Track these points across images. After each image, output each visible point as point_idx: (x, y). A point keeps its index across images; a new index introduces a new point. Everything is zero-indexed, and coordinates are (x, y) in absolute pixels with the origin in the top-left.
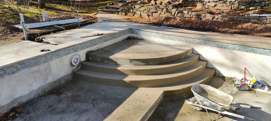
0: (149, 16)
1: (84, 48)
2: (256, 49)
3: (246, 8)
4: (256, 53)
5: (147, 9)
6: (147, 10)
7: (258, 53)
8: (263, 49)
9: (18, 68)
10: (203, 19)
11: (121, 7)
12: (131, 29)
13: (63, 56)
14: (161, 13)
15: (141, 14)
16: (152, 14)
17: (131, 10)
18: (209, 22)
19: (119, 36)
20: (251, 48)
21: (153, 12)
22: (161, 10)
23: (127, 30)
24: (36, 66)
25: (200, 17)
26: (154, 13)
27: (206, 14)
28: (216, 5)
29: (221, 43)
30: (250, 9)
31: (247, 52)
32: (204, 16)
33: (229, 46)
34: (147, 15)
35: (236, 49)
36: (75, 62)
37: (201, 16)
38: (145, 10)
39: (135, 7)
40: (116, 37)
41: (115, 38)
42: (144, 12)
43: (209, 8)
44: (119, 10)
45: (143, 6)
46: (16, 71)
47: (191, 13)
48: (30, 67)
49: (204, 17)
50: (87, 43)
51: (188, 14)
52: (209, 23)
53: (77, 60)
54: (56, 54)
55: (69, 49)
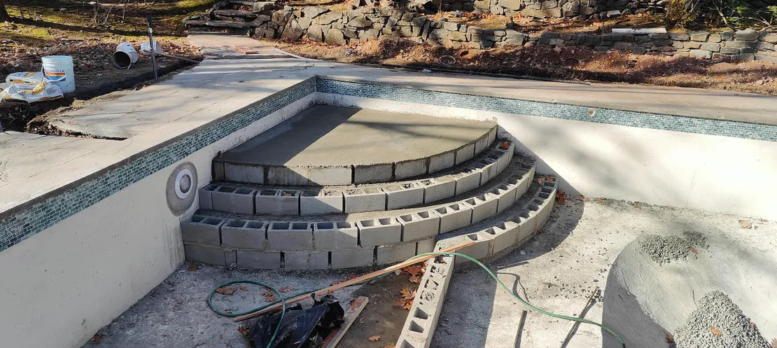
0: (349, 38)
1: (204, 145)
2: (657, 118)
3: (597, 12)
4: (658, 128)
5: (342, 18)
6: (340, 21)
7: (662, 127)
8: (672, 117)
9: (28, 225)
10: (499, 43)
11: (261, 13)
12: (317, 78)
13: (151, 173)
14: (382, 30)
15: (323, 33)
16: (356, 33)
17: (291, 23)
18: (516, 51)
19: (290, 101)
20: (644, 115)
21: (359, 29)
22: (382, 20)
23: (308, 80)
24: (78, 211)
25: (490, 38)
26: (362, 31)
27: (508, 32)
28: (525, 6)
29: (572, 107)
30: (608, 16)
31: (636, 125)
32: (503, 36)
33: (591, 112)
34: (342, 37)
35: (610, 120)
36: (185, 188)
37: (494, 35)
38: (336, 21)
39: (303, 15)
40: (283, 103)
41: (279, 107)
42: (331, 27)
43: (506, 13)
44: (256, 23)
45: (329, 11)
46: (23, 235)
47: (467, 27)
48: (61, 216)
49: (501, 39)
50: (212, 128)
51: (458, 30)
52: (517, 54)
53: (188, 182)
54: (132, 167)
55: (165, 149)
